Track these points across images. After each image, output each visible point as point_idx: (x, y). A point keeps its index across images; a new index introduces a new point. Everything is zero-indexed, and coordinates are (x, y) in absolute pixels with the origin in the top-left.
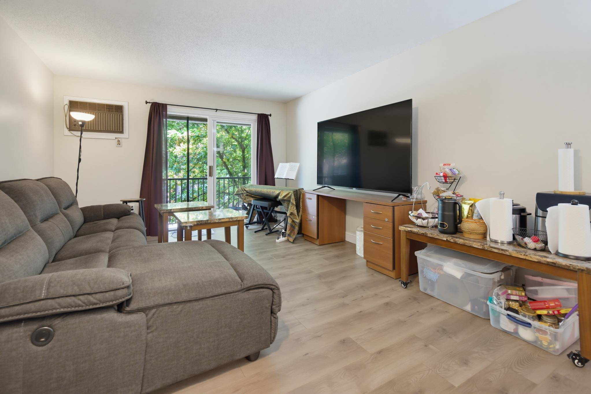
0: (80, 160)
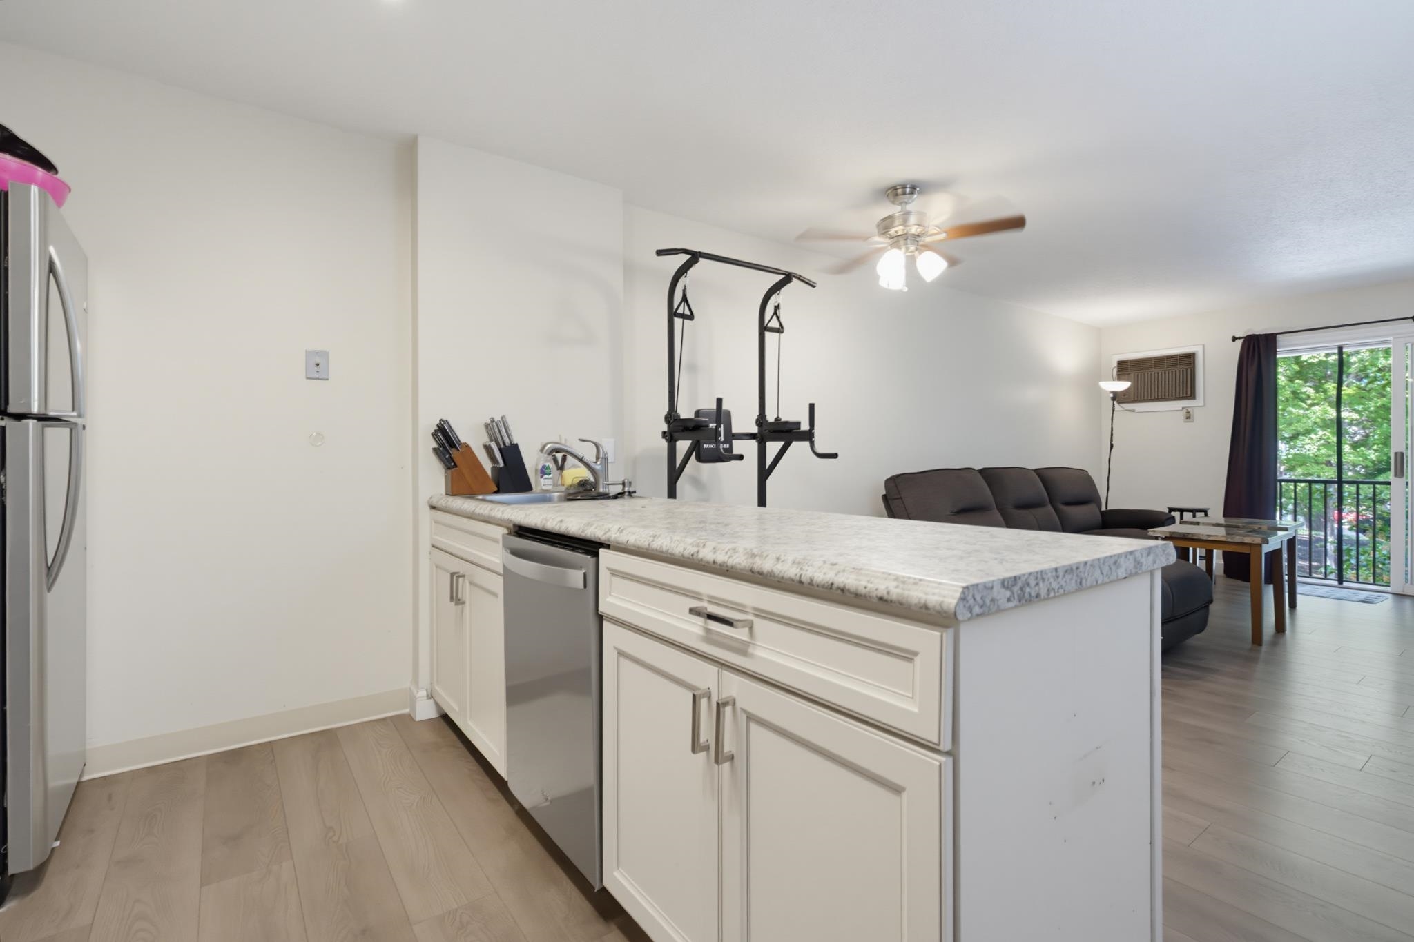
0: (1112, 446)
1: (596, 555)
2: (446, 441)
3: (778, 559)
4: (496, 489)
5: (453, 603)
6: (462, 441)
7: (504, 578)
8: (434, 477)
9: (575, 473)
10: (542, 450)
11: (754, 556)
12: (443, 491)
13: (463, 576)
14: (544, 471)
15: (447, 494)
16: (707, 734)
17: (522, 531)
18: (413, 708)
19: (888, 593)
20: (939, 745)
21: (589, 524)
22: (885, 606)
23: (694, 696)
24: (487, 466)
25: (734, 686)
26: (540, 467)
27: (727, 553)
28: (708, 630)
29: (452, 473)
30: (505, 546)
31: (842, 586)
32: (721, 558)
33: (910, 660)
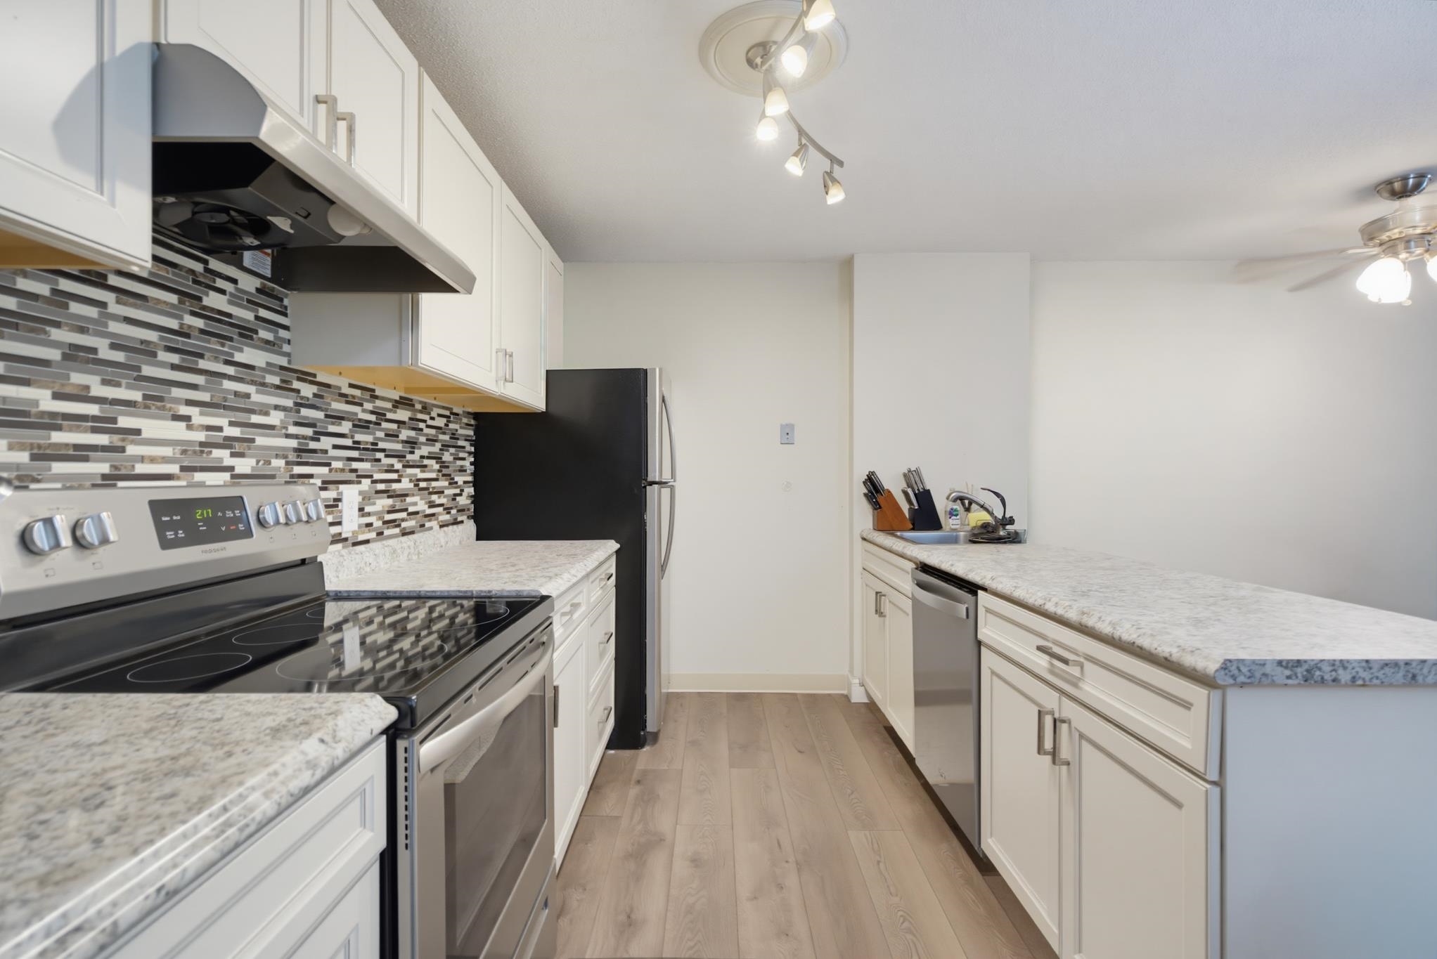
1: (975, 594)
2: (873, 488)
3: (1100, 618)
4: (911, 527)
5: (877, 615)
6: (886, 488)
7: (913, 602)
8: (864, 515)
9: (978, 517)
10: (948, 498)
11: (1083, 613)
12: (871, 527)
13: (884, 595)
14: (952, 513)
15: (874, 529)
16: (1048, 745)
17: (925, 568)
18: (849, 689)
19: (1171, 655)
20: (1205, 774)
21: (971, 571)
22: (1167, 664)
23: (1039, 712)
24: (905, 507)
25: (1070, 710)
26: (949, 509)
27: (1064, 608)
28: (1052, 664)
29: (878, 513)
30: (914, 578)
31: (1140, 645)
32: (1060, 611)
33: (1189, 709)
